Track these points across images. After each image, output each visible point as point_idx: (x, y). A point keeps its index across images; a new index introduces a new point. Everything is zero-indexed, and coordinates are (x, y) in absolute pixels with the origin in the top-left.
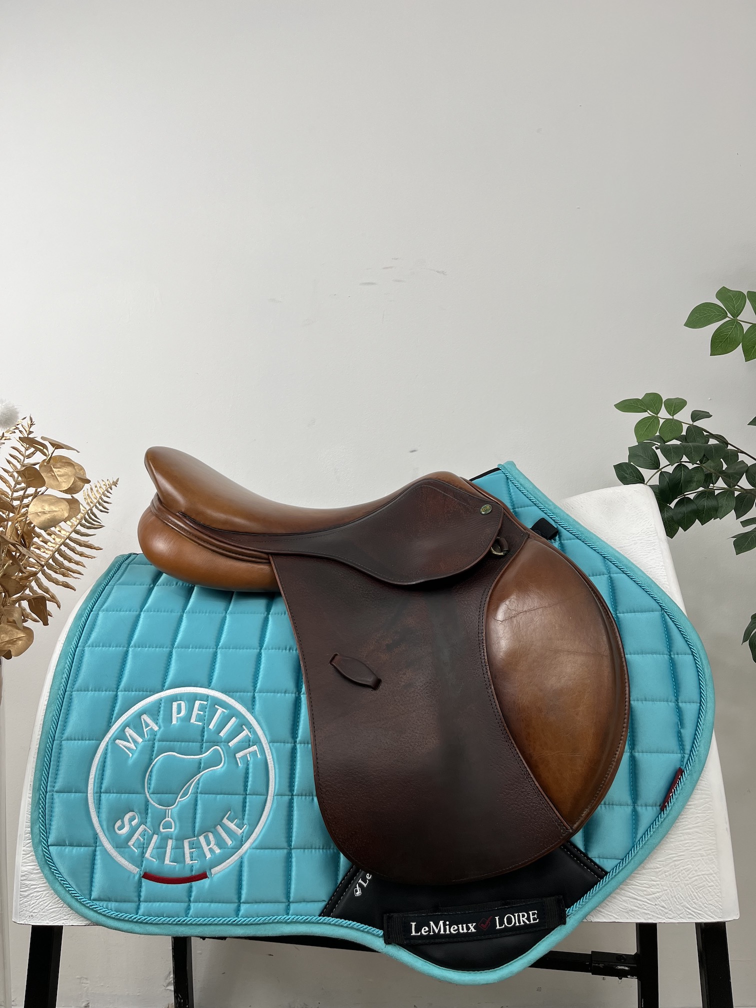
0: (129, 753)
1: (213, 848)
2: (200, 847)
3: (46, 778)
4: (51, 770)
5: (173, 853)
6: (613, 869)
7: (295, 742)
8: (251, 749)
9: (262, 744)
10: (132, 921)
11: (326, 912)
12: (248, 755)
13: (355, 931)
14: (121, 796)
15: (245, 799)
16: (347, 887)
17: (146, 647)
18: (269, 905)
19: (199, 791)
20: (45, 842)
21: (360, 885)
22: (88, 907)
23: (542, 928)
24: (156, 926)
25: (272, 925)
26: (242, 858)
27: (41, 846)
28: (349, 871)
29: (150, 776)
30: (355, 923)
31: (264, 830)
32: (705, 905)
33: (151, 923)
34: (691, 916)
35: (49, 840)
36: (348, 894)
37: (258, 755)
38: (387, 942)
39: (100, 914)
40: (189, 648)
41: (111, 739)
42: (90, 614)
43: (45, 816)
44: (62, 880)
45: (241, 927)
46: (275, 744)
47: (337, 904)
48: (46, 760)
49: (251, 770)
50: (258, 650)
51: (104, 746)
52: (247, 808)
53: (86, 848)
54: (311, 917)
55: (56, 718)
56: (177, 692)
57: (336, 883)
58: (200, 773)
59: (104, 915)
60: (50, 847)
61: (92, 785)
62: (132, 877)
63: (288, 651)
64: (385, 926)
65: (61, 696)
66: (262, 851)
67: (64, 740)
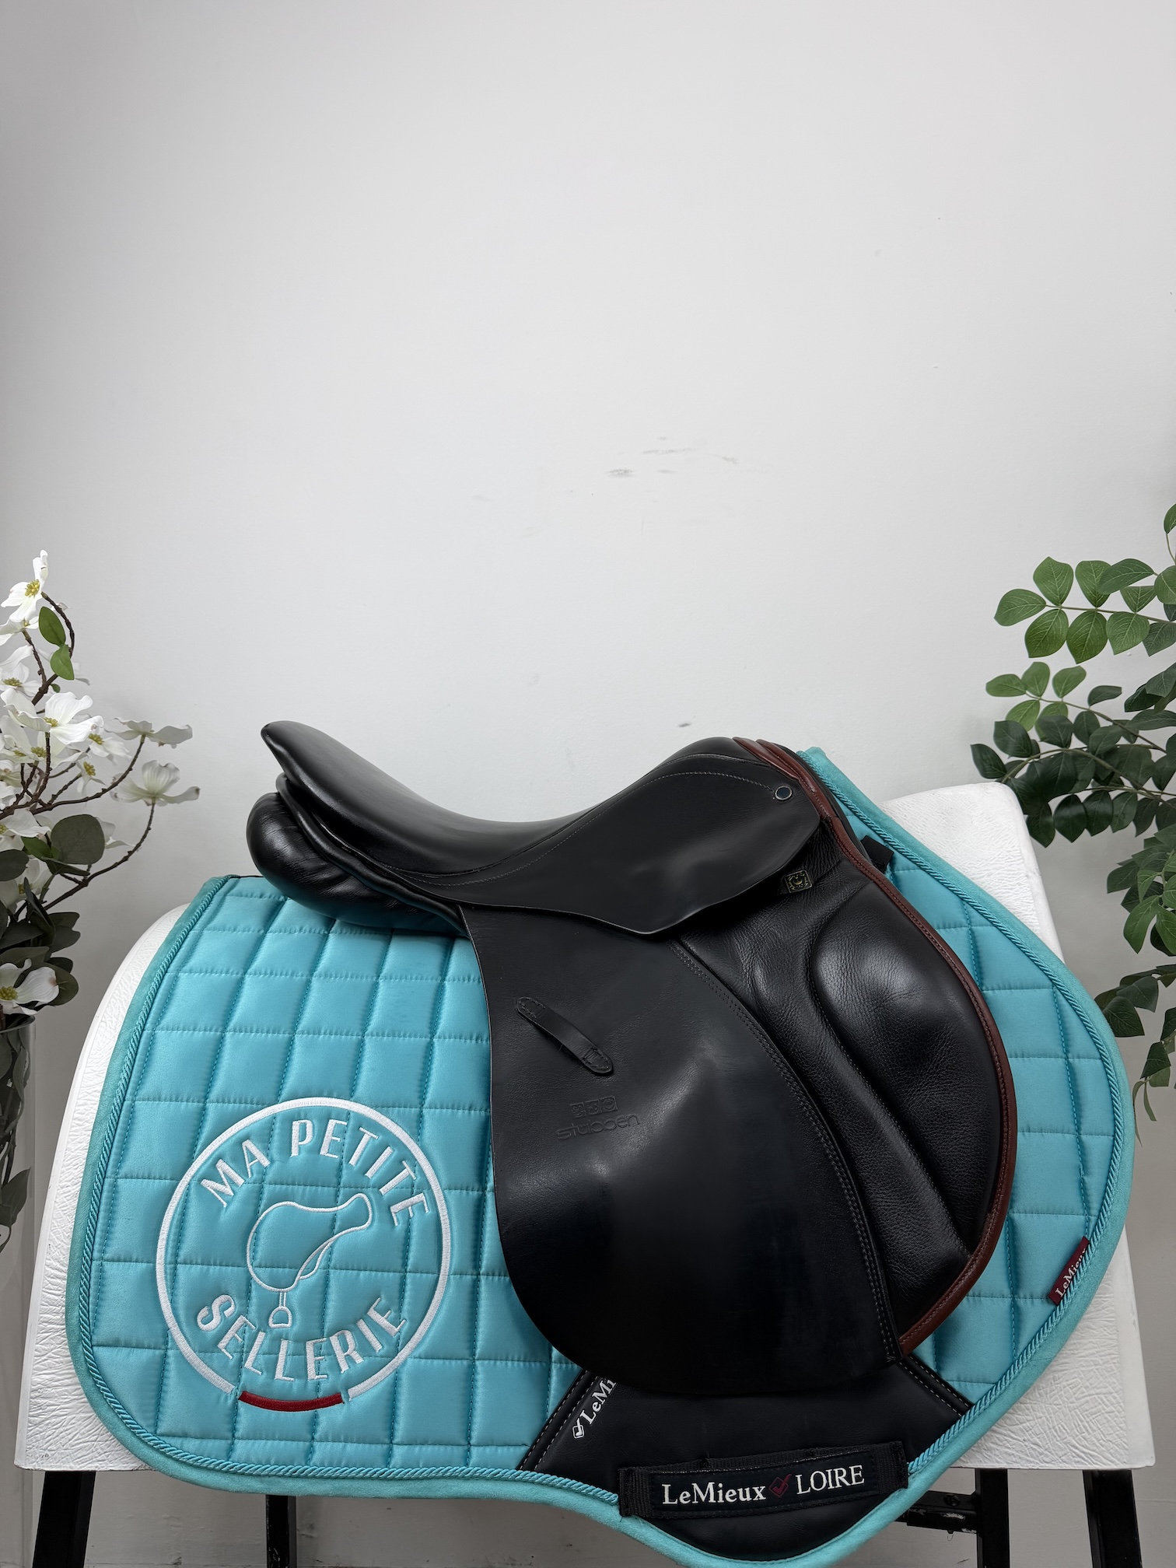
0: (222, 1201)
1: (351, 1355)
2: (331, 1353)
3: (92, 1237)
4: (99, 1225)
5: (289, 1363)
6: (981, 1399)
7: (484, 1189)
8: (415, 1199)
9: (432, 1191)
10: (220, 1471)
11: (529, 1463)
12: (410, 1208)
13: (573, 1494)
14: (208, 1270)
15: (403, 1279)
16: (562, 1424)
17: (251, 1032)
18: (436, 1448)
19: (332, 1265)
20: (87, 1340)
21: (584, 1422)
22: (152, 1447)
23: (871, 1493)
24: (258, 1479)
25: (442, 1482)
26: (397, 1372)
27: (81, 1346)
28: (565, 1398)
29: (256, 1238)
30: (574, 1481)
31: (434, 1329)
32: (1101, 1441)
33: (251, 1475)
34: (1079, 1459)
35: (95, 1338)
36: (563, 1436)
37: (426, 1208)
38: (625, 1511)
39: (170, 1457)
40: (319, 1034)
41: (195, 1179)
42: (164, 976)
43: (89, 1297)
44: (111, 1402)
45: (391, 1483)
46: (453, 1192)
47: (546, 1450)
48: (92, 1209)
49: (414, 1234)
50: (428, 1040)
51: (183, 1188)
52: (407, 1294)
53: (151, 1352)
54: (505, 1471)
55: (109, 1142)
56: (301, 1106)
57: (544, 1419)
58: (334, 1235)
59: (177, 1460)
60: (95, 1348)
61: (163, 1250)
62: (223, 1398)
63: (474, 1042)
64: (621, 1486)
65: (117, 1108)
66: (429, 1361)
67: (120, 1178)
